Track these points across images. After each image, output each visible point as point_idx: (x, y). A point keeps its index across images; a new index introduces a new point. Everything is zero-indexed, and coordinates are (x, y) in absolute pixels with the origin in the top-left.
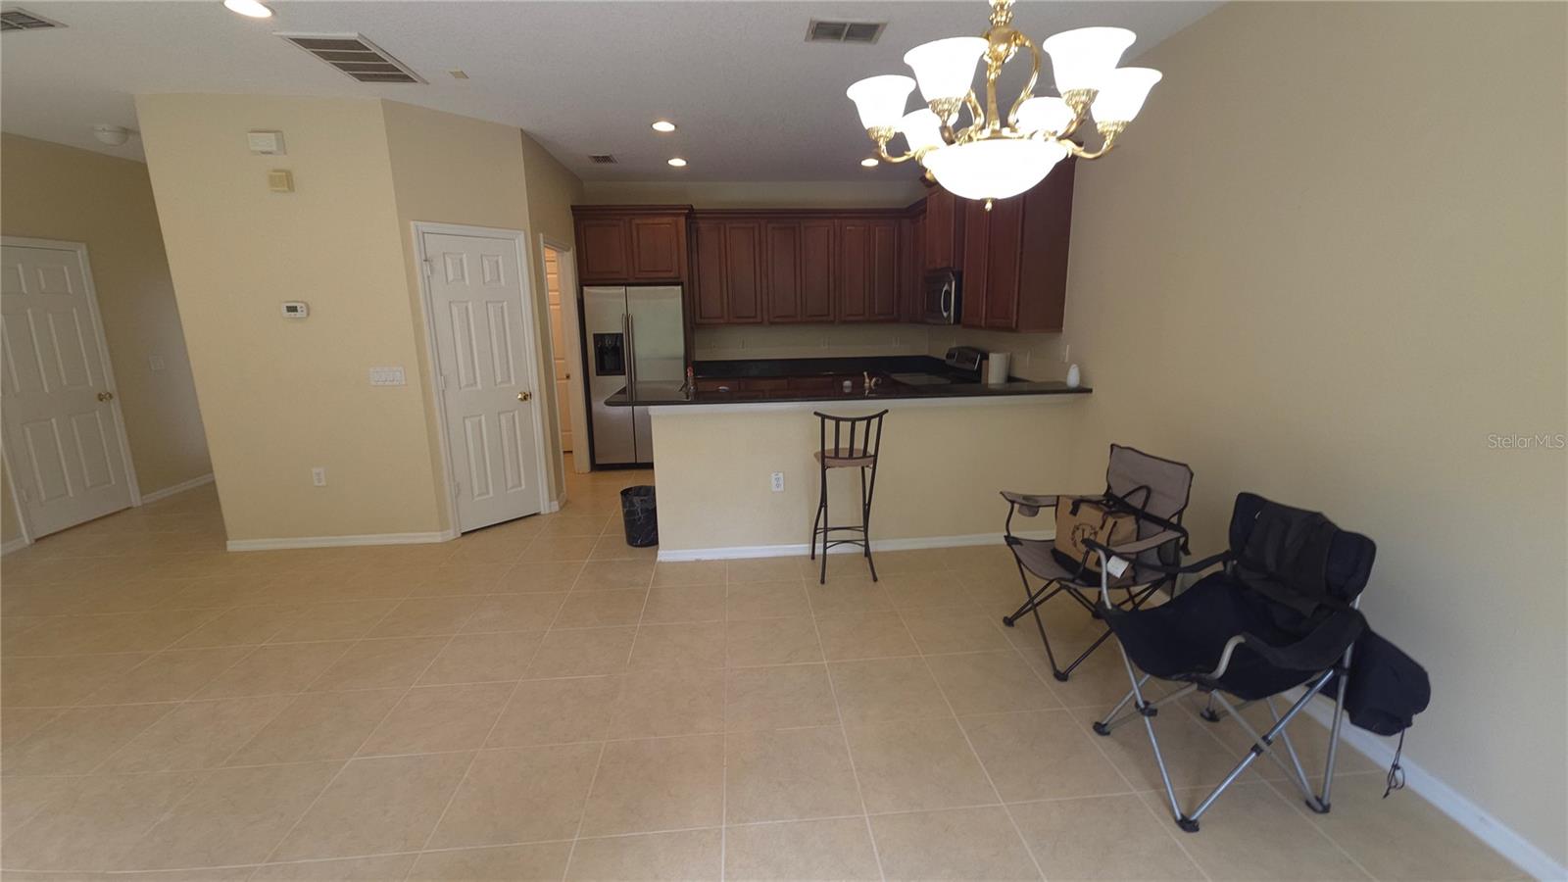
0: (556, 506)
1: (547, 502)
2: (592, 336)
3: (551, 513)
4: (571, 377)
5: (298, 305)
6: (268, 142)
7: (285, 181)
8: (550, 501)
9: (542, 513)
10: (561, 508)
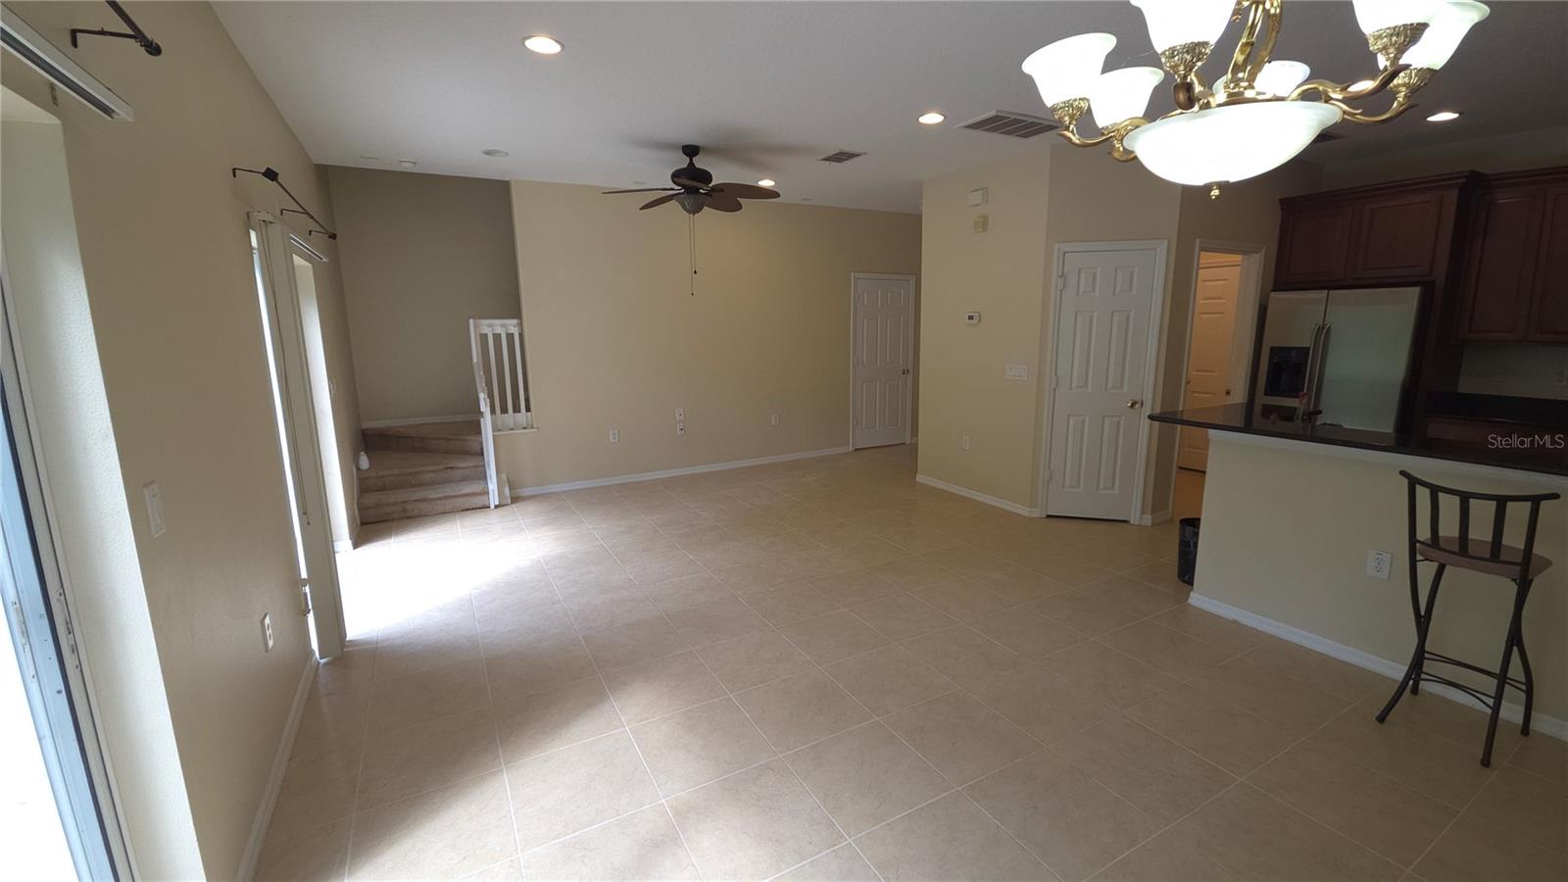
0: (1148, 520)
1: (1138, 513)
2: (1268, 350)
3: (1140, 525)
4: (1231, 393)
5: (974, 314)
6: (977, 197)
7: (983, 224)
8: (1142, 513)
9: (1132, 522)
10: (1153, 525)
